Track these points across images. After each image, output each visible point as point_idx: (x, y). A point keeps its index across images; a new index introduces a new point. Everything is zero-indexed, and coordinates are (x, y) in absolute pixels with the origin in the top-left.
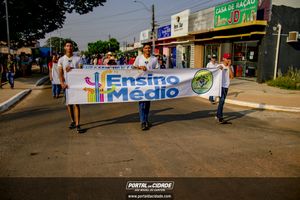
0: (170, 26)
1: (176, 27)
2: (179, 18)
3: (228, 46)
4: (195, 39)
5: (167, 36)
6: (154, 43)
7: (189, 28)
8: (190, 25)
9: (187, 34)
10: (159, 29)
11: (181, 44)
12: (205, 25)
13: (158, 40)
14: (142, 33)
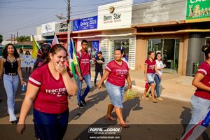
0: (96, 18)
1: (106, 18)
3: (195, 40)
4: (137, 32)
5: (89, 28)
6: (69, 36)
7: (132, 19)
8: (136, 16)
9: (129, 27)
10: (74, 21)
11: (109, 38)
12: (167, 16)
13: (74, 32)
14: (44, 26)
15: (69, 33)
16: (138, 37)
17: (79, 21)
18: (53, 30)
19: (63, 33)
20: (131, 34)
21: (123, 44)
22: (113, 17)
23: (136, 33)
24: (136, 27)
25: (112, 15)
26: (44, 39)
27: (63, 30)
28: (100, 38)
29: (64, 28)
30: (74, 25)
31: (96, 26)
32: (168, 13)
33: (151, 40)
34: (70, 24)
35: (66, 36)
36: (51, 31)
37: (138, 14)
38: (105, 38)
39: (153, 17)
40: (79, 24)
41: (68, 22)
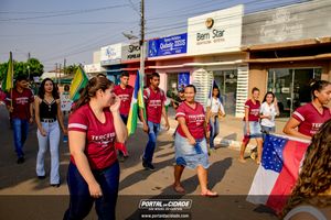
0: (184, 36)
1: (201, 37)
2: (211, 23)
4: (251, 58)
5: (173, 52)
6: (142, 64)
7: (243, 37)
8: (248, 33)
9: (238, 50)
10: (150, 42)
11: (205, 67)
12: (300, 31)
13: (150, 59)
14: (104, 49)
15: (142, 60)
16: (252, 66)
17: (159, 42)
18: (119, 55)
19: (133, 60)
20: (240, 61)
21: (228, 77)
22: (212, 35)
23: (248, 60)
24: (248, 50)
25: (210, 32)
26: (104, 70)
27: (134, 56)
28: (192, 67)
29: (135, 53)
30: (150, 48)
31: (184, 49)
32: (301, 26)
33: (274, 71)
34: (145, 47)
35: (138, 64)
36: (114, 57)
37: (252, 29)
38: (199, 67)
39: (276, 33)
40: (158, 46)
41: (141, 43)
